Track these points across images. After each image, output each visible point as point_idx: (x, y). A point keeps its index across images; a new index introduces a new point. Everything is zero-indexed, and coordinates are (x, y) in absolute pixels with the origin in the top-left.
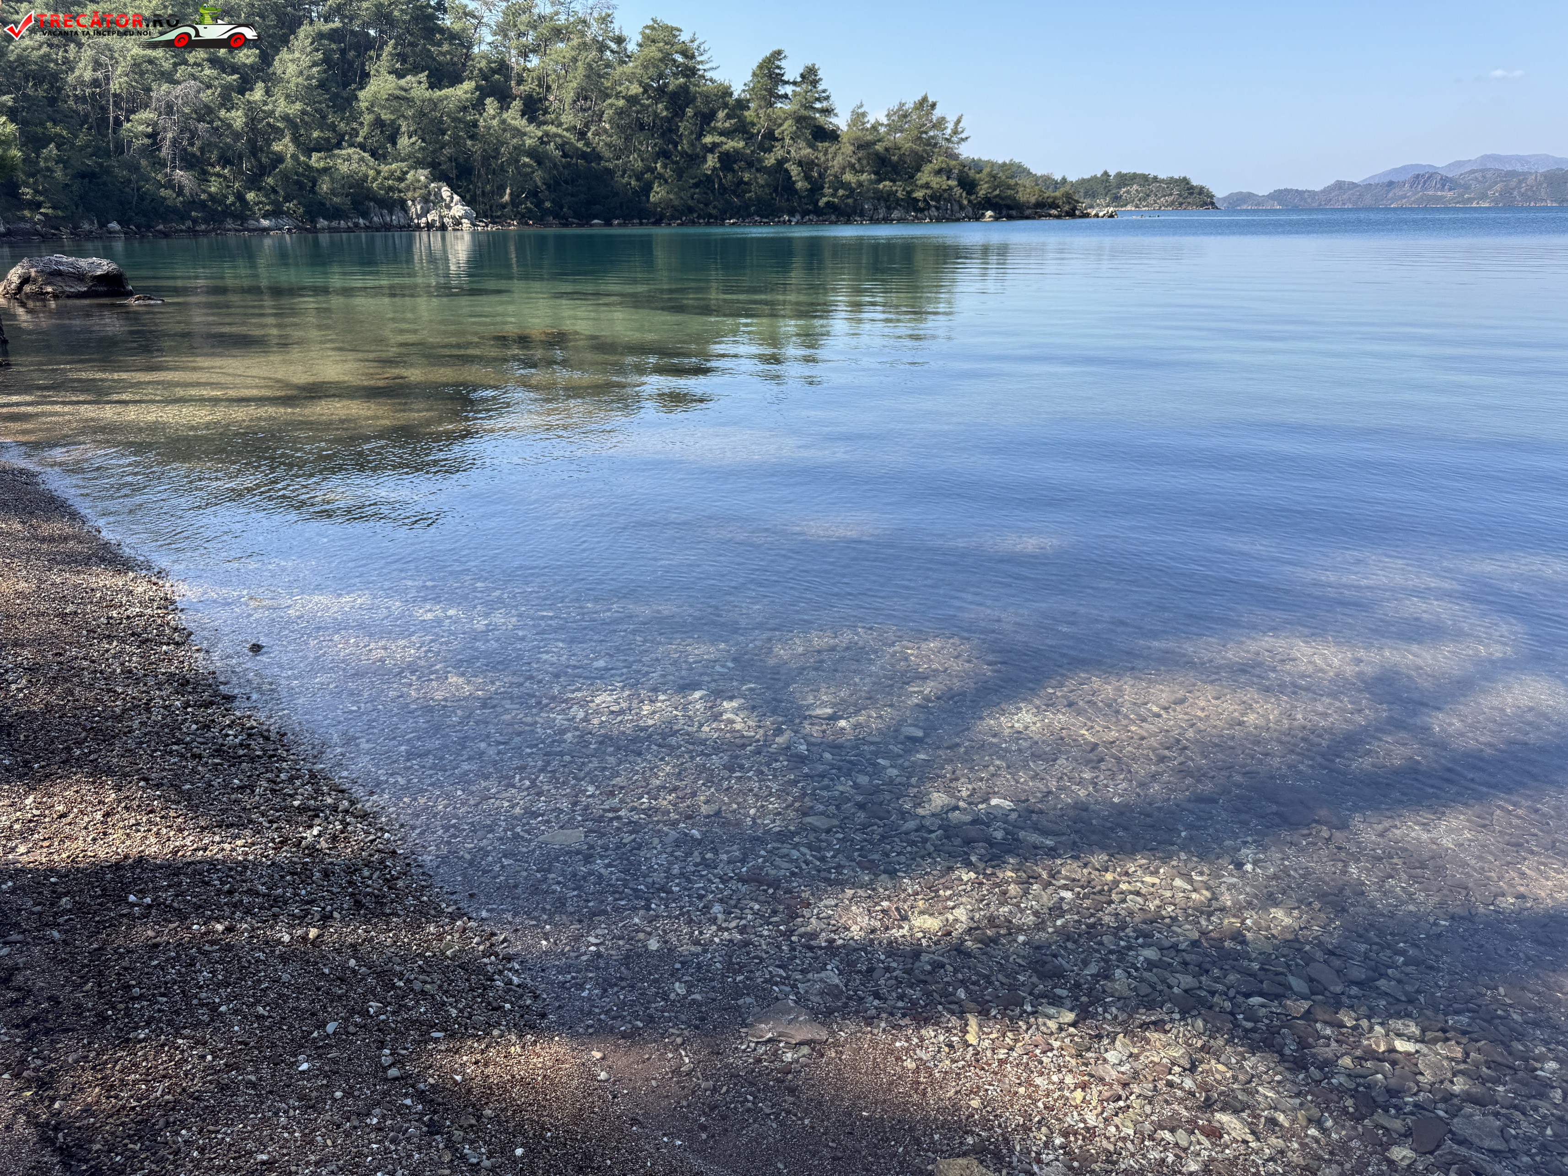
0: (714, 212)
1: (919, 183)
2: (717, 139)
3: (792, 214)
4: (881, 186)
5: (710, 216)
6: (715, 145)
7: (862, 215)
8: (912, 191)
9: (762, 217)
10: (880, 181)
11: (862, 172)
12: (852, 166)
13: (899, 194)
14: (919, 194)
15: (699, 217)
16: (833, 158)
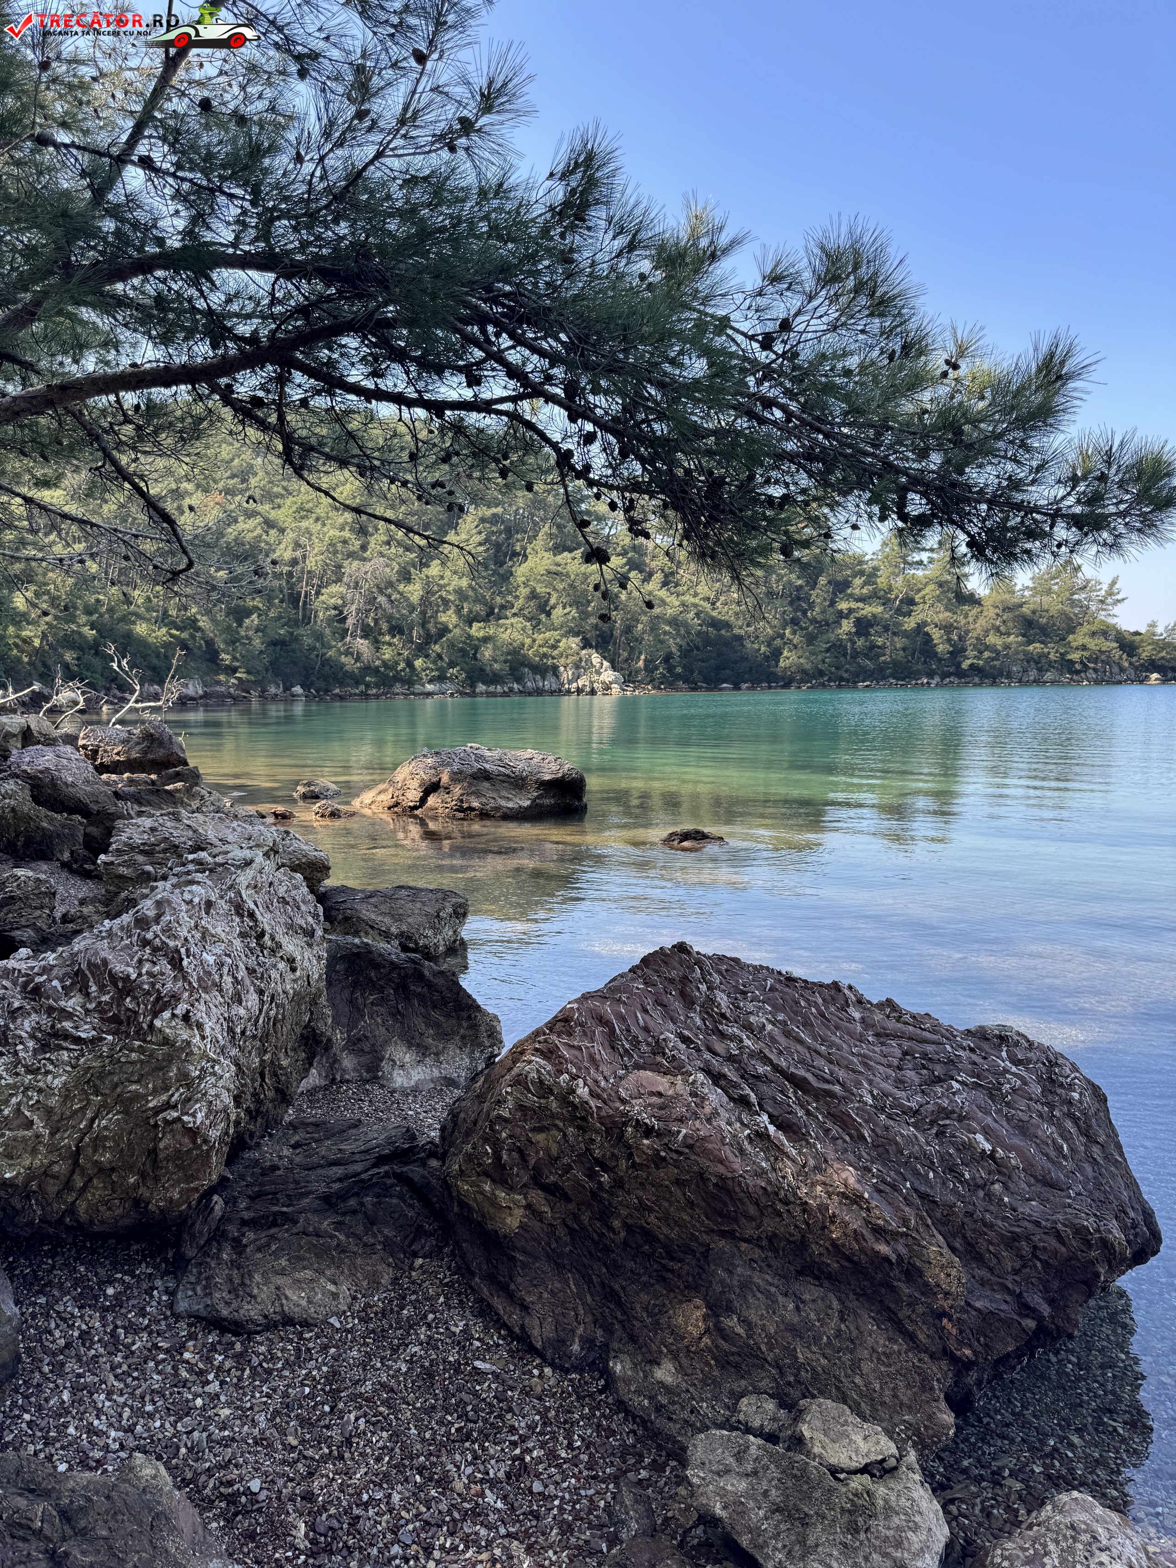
0: (846, 675)
1: (1074, 644)
2: (853, 605)
3: (931, 675)
4: (1031, 648)
5: (841, 679)
6: (851, 611)
7: (1009, 676)
8: (1067, 653)
9: (898, 679)
10: (1029, 643)
11: (1009, 634)
12: (997, 630)
13: (1052, 656)
14: (1075, 656)
15: (830, 680)
16: (975, 622)
